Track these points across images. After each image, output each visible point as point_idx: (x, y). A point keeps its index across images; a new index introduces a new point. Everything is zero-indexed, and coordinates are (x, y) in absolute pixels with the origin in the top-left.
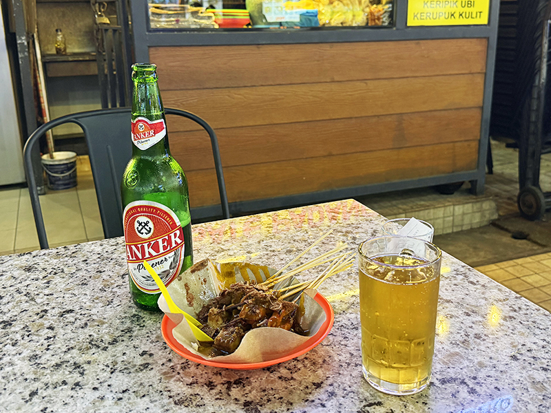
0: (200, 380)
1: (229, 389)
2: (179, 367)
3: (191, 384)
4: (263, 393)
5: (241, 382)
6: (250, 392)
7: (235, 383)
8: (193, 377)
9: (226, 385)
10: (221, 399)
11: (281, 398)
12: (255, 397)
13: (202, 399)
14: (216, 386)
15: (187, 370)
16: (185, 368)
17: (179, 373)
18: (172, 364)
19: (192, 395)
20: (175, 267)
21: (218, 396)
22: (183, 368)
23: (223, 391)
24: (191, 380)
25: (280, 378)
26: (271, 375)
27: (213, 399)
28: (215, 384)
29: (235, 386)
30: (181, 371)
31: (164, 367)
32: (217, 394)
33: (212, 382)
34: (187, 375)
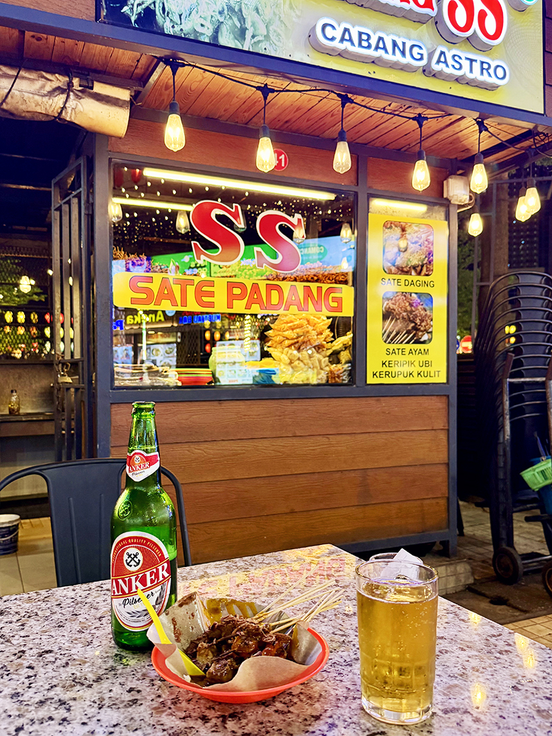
0: (193, 714)
1: (224, 722)
2: (169, 702)
3: (184, 718)
4: (260, 726)
5: (236, 716)
6: (247, 724)
7: (230, 717)
8: (185, 711)
9: (221, 719)
10: (217, 731)
11: (280, 730)
12: (253, 729)
13: (197, 731)
14: (211, 719)
15: (179, 705)
16: (176, 703)
17: (170, 708)
18: (161, 700)
19: (186, 728)
20: (161, 602)
21: (213, 729)
22: (174, 703)
23: (218, 724)
24: (183, 715)
25: (276, 711)
26: (267, 709)
27: (210, 731)
28: (209, 718)
29: (230, 719)
30: (172, 706)
31: (154, 702)
32: (212, 727)
33: (206, 716)
34: (179, 709)
